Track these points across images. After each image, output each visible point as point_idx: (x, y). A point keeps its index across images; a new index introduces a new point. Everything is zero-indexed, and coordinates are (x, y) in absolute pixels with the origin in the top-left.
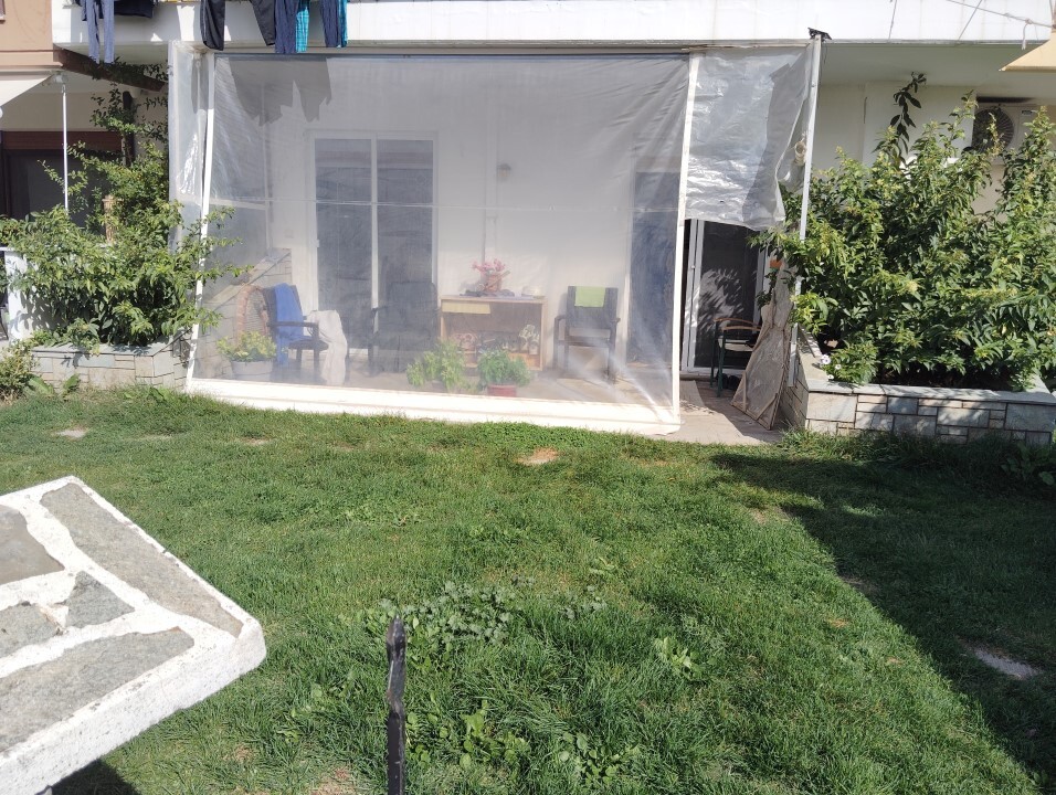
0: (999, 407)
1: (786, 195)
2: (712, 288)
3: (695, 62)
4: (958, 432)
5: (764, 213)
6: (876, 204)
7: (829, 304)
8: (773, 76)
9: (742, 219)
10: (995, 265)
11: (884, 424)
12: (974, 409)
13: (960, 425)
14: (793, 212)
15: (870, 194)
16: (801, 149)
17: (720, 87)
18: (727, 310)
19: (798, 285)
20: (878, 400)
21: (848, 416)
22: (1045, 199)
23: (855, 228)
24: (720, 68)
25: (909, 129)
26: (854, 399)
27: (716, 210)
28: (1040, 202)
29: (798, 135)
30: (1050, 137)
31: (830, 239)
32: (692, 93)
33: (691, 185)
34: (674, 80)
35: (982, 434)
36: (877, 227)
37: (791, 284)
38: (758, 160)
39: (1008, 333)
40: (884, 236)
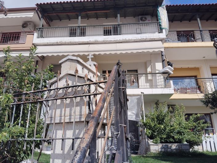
0: (180, 146)
4: (175, 151)
5: (138, 119)
8: (137, 99)
9: (135, 119)
11: (163, 150)
12: (176, 146)
13: (175, 149)
16: (142, 108)
20: (161, 146)
21: (157, 149)
26: (157, 146)
27: (131, 118)
35: (178, 151)
36: (156, 119)
38: (136, 111)
39: (179, 135)
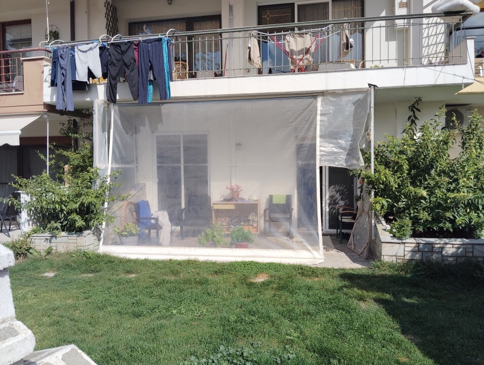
0: (470, 246)
1: (364, 153)
2: (334, 193)
3: (320, 99)
4: (452, 259)
5: (355, 162)
6: (405, 157)
7: (387, 201)
8: (354, 104)
9: (345, 164)
10: (461, 181)
11: (418, 256)
12: (458, 248)
13: (452, 256)
14: (367, 160)
15: (401, 152)
16: (369, 134)
17: (331, 109)
18: (342, 203)
19: (373, 193)
20: (414, 245)
21: (401, 253)
22: (481, 149)
23: (397, 168)
24: (330, 101)
25: (416, 121)
26: (402, 246)
27: (333, 161)
28: (479, 151)
29: (367, 129)
30: (480, 122)
31: (385, 174)
32: (319, 112)
33: (321, 151)
34: (311, 107)
35: (463, 260)
36: (406, 167)
37: (370, 193)
38: (350, 139)
39: (470, 211)
40: (410, 170)
